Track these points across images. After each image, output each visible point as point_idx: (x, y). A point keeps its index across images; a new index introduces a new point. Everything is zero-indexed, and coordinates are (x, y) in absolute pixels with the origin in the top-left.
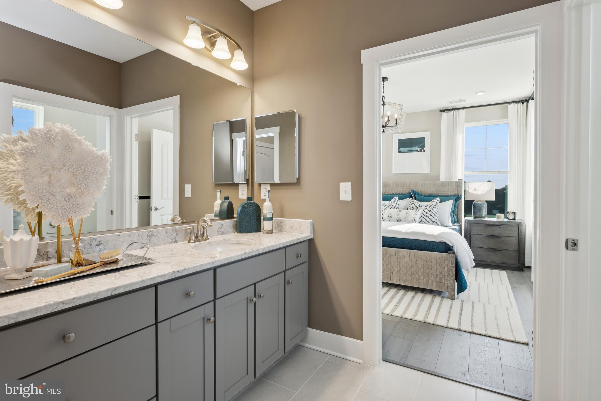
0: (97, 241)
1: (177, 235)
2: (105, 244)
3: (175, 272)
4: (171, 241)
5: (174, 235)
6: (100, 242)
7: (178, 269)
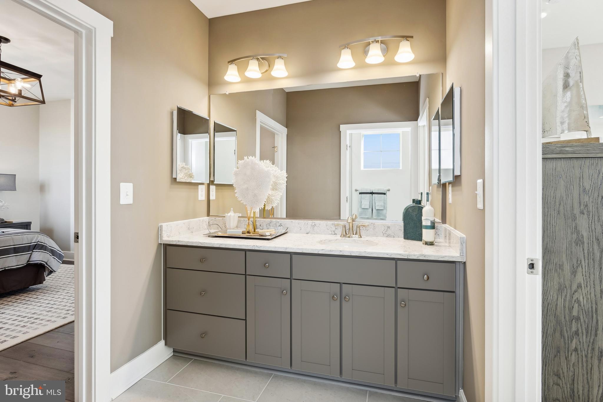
0: (279, 223)
1: (336, 229)
2: (283, 226)
3: (254, 246)
4: (330, 232)
5: (334, 229)
6: (281, 224)
7: (257, 245)
